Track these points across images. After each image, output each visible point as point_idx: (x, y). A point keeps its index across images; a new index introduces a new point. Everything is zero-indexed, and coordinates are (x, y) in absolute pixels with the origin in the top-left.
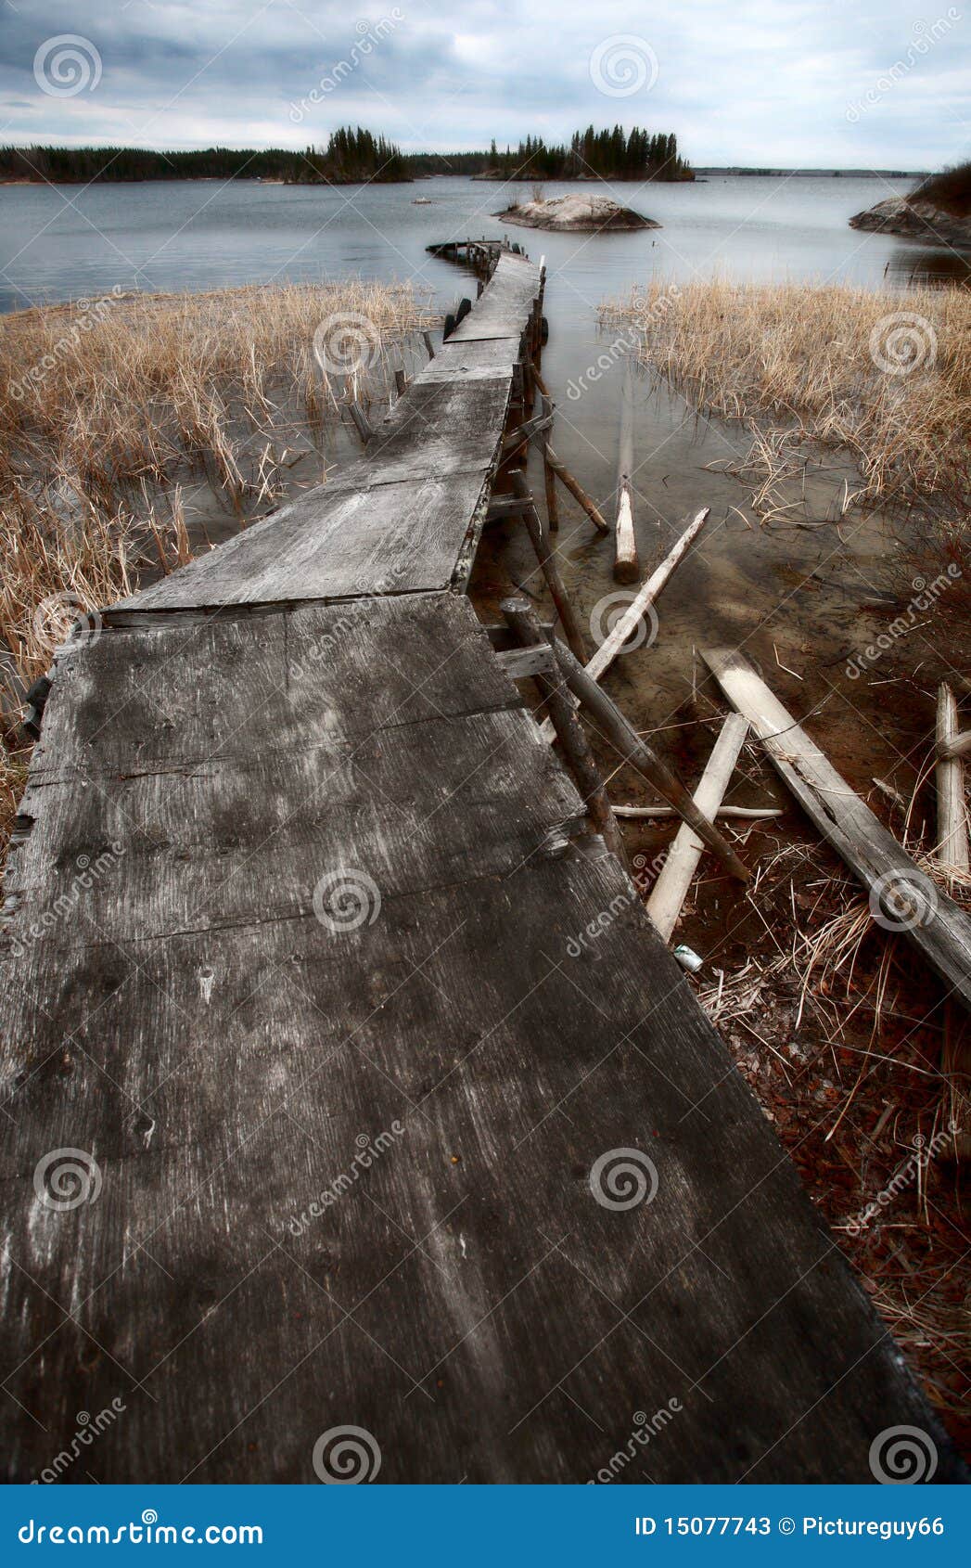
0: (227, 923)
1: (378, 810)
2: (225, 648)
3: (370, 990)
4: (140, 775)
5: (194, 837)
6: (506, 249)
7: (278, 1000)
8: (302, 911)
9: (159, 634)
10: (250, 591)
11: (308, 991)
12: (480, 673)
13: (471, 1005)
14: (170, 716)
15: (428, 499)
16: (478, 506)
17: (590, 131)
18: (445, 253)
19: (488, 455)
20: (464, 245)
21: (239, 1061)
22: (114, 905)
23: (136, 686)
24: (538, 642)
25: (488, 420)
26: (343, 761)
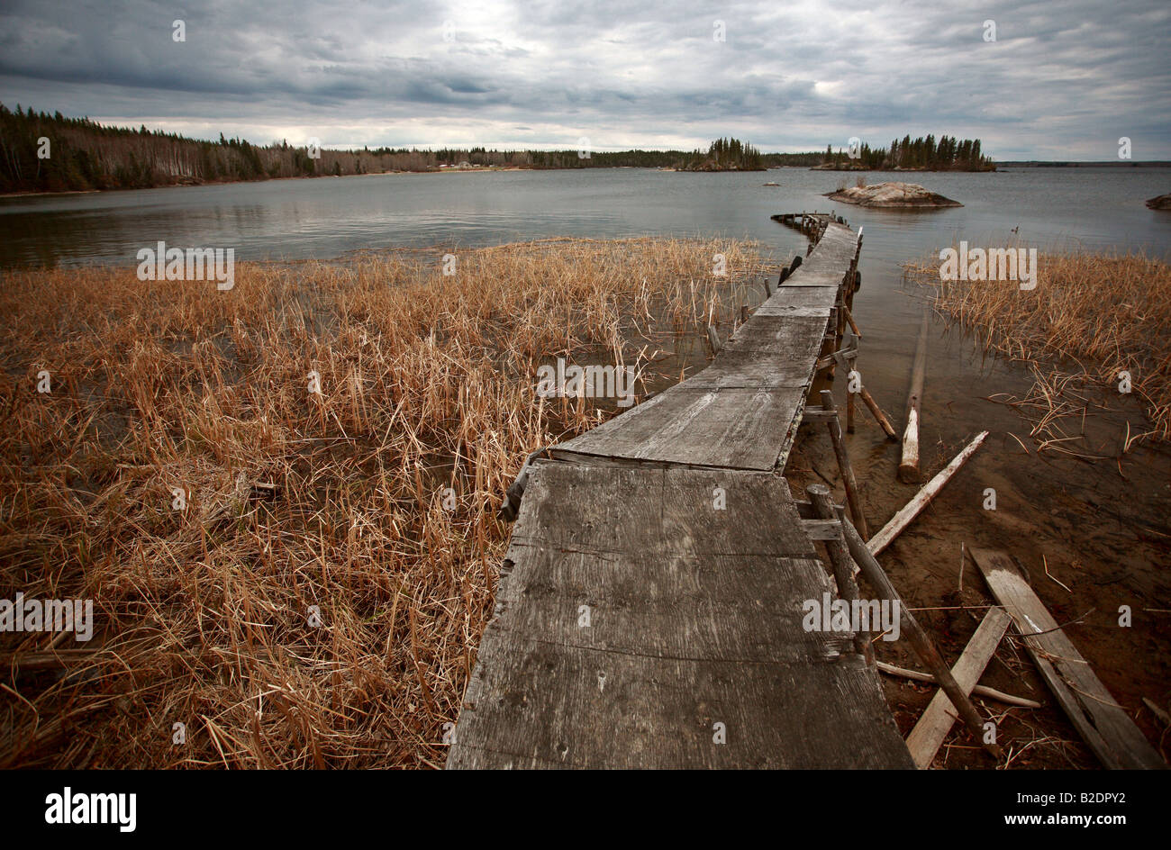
0: (615, 650)
1: (713, 605)
2: (626, 485)
3: (698, 713)
4: (573, 552)
5: (600, 595)
6: (832, 220)
7: (642, 702)
8: (660, 655)
9: (587, 469)
10: (640, 452)
11: (660, 702)
12: (789, 531)
13: (761, 740)
14: (591, 520)
15: (760, 404)
16: (797, 414)
17: (907, 139)
18: (785, 220)
19: (806, 375)
20: (801, 216)
21: (616, 730)
22: (554, 623)
23: (572, 497)
24: (831, 517)
25: (807, 347)
26: (694, 571)
